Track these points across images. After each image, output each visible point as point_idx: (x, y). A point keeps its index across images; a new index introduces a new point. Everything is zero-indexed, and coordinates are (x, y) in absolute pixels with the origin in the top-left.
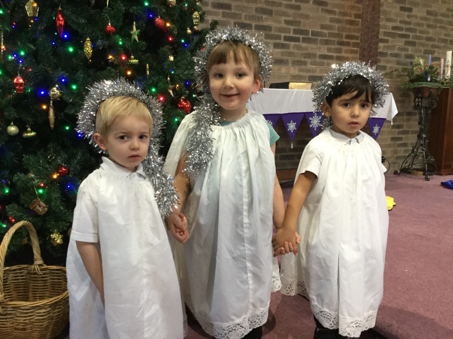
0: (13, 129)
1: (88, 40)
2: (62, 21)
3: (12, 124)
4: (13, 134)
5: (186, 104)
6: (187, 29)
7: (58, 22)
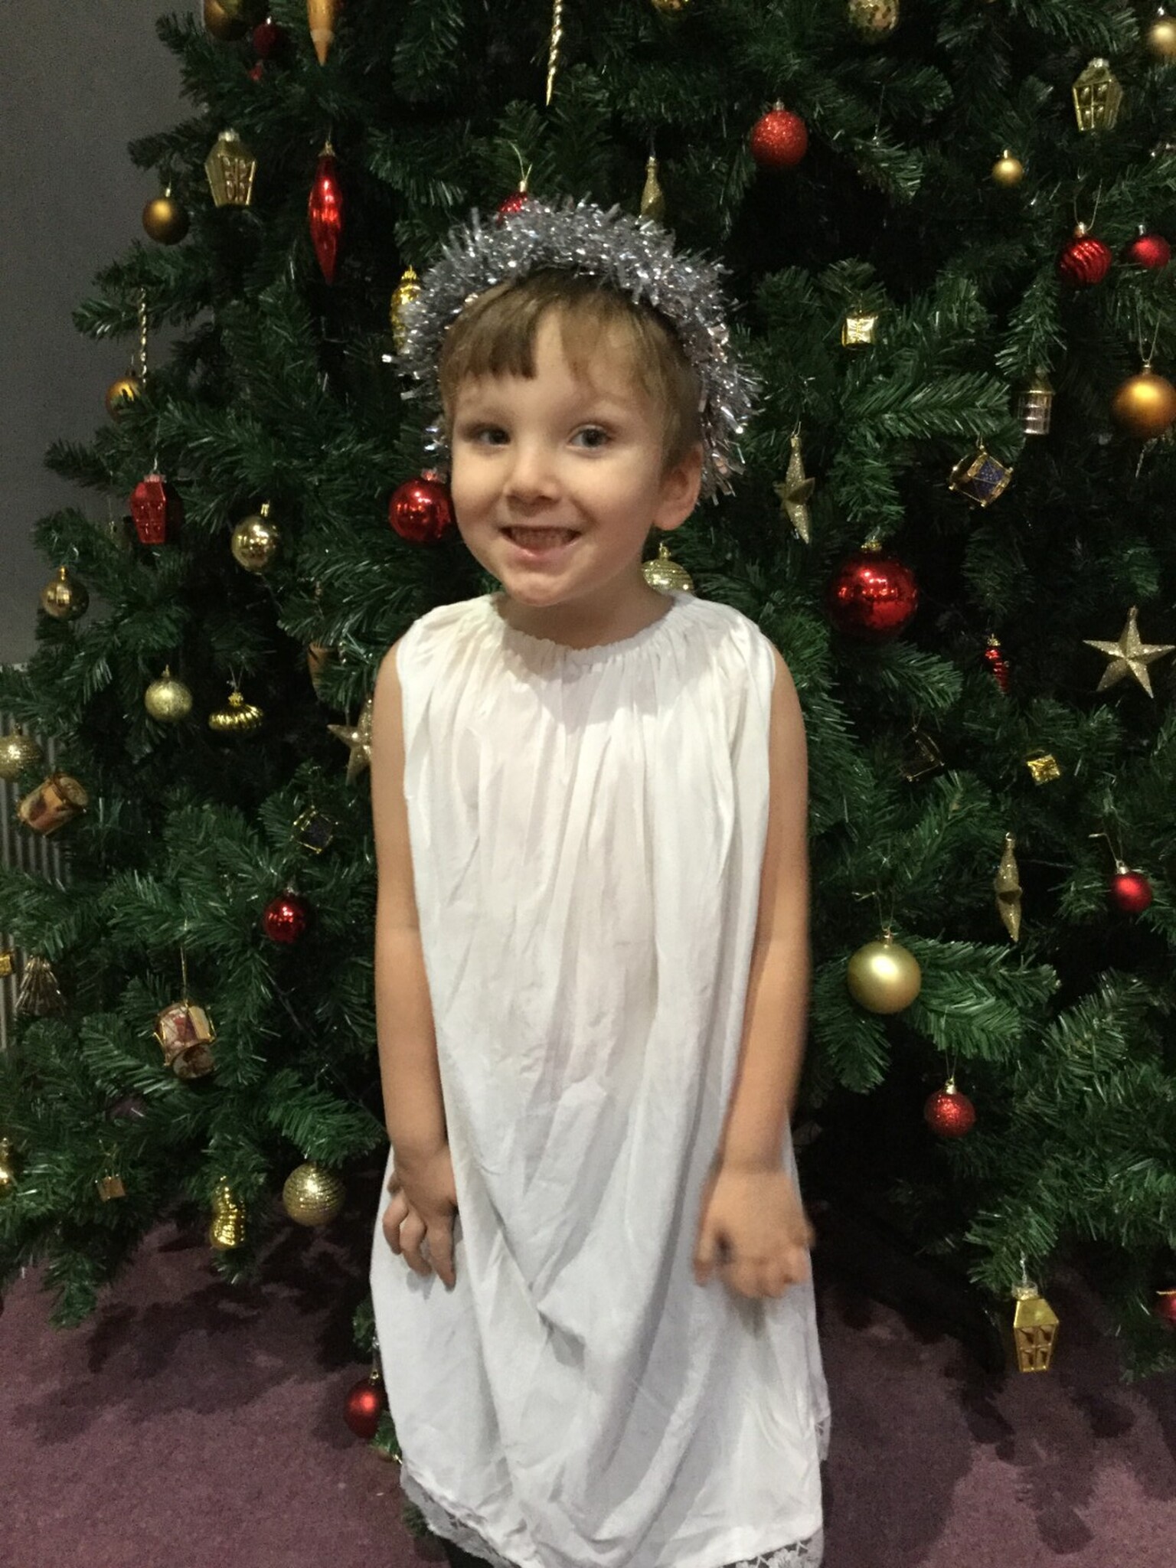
0: (165, 696)
1: (407, 281)
2: (331, 208)
3: (167, 672)
4: (164, 715)
5: (880, 581)
6: (1001, 159)
7: (315, 214)
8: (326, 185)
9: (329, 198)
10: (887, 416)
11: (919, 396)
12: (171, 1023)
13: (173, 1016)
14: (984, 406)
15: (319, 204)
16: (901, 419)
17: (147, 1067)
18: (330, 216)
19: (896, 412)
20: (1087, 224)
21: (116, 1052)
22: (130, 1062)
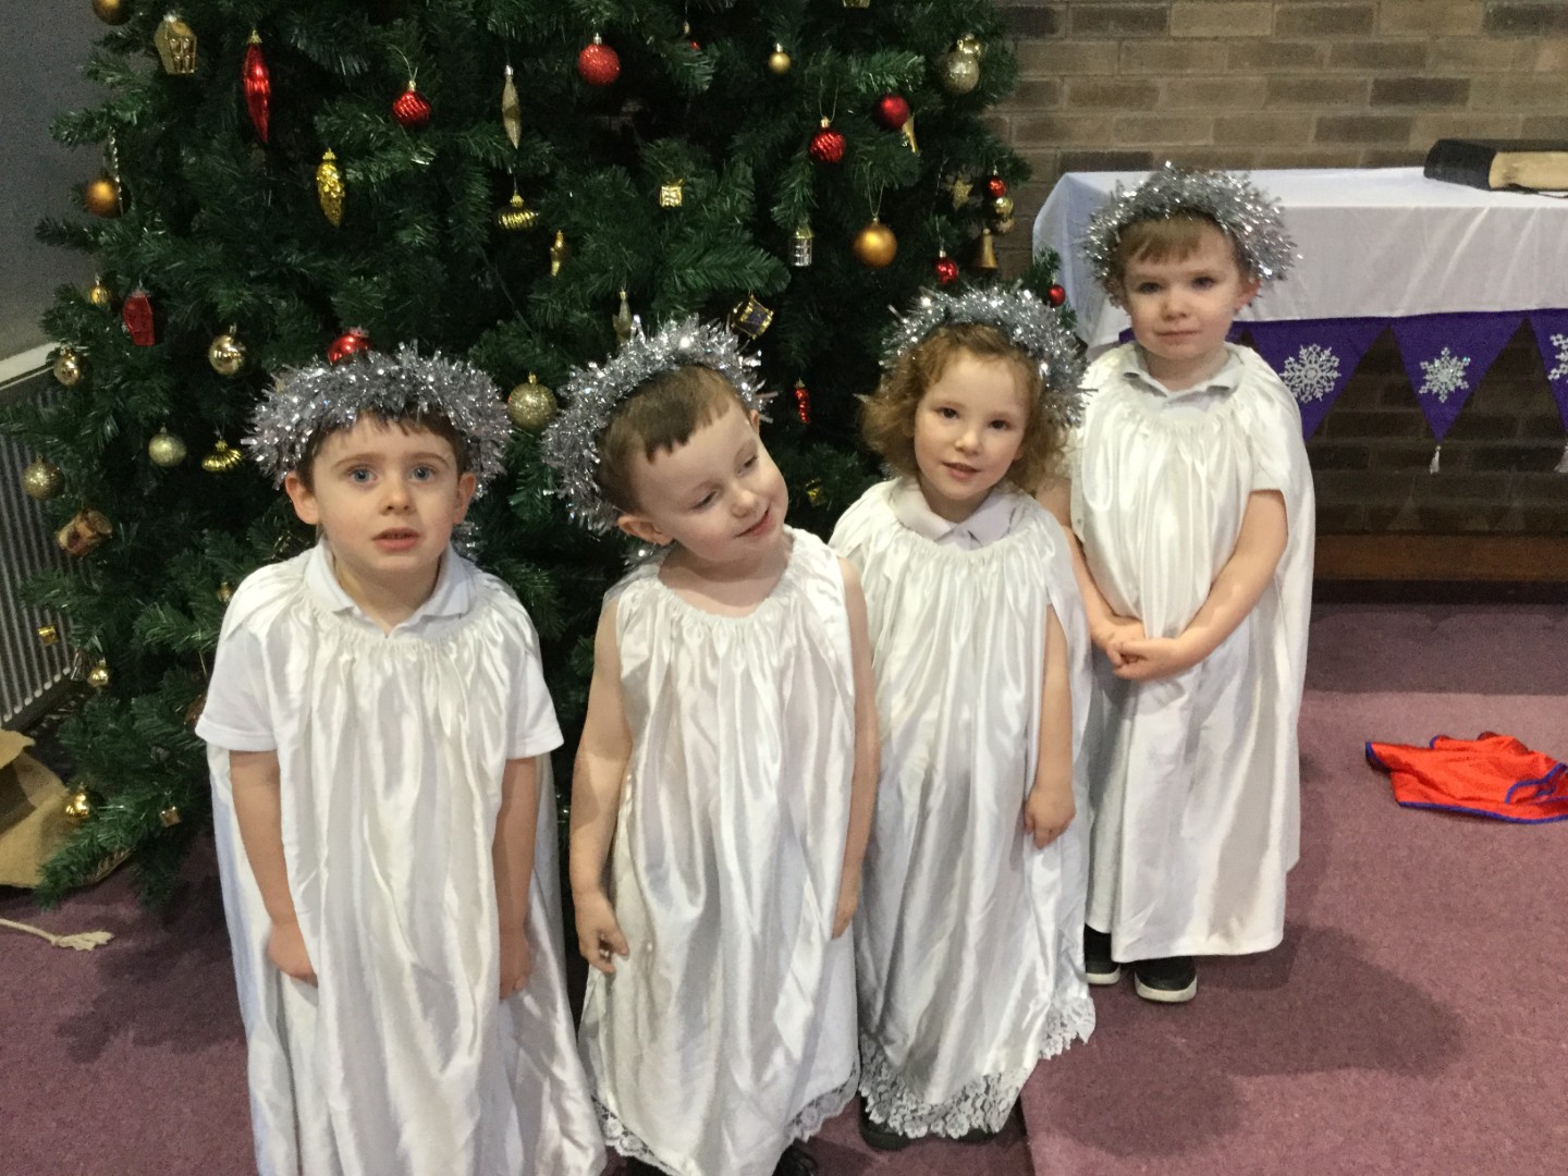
0: (164, 448)
1: (328, 161)
2: (261, 79)
4: (165, 462)
6: (775, 52)
7: (249, 83)
9: (260, 74)
10: (689, 270)
11: (710, 258)
15: (253, 79)
16: (698, 275)
18: (262, 85)
19: (694, 269)
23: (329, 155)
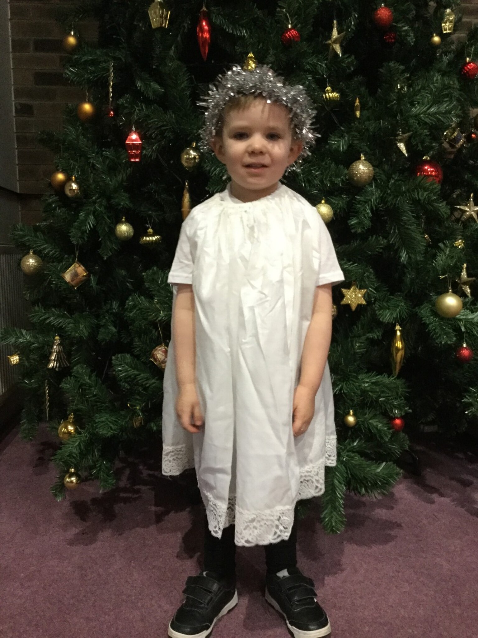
0: (124, 228)
1: (251, 57)
2: (207, 32)
3: (124, 220)
4: (125, 237)
5: (432, 169)
6: (433, 36)
7: (200, 35)
8: (204, 24)
9: (206, 28)
10: (421, 116)
11: (432, 110)
12: (160, 352)
13: (160, 350)
14: (454, 113)
15: (202, 30)
16: (427, 117)
17: (142, 375)
18: (206, 35)
19: (425, 115)
20: (470, 58)
21: (129, 369)
22: (136, 372)
23: (251, 55)
